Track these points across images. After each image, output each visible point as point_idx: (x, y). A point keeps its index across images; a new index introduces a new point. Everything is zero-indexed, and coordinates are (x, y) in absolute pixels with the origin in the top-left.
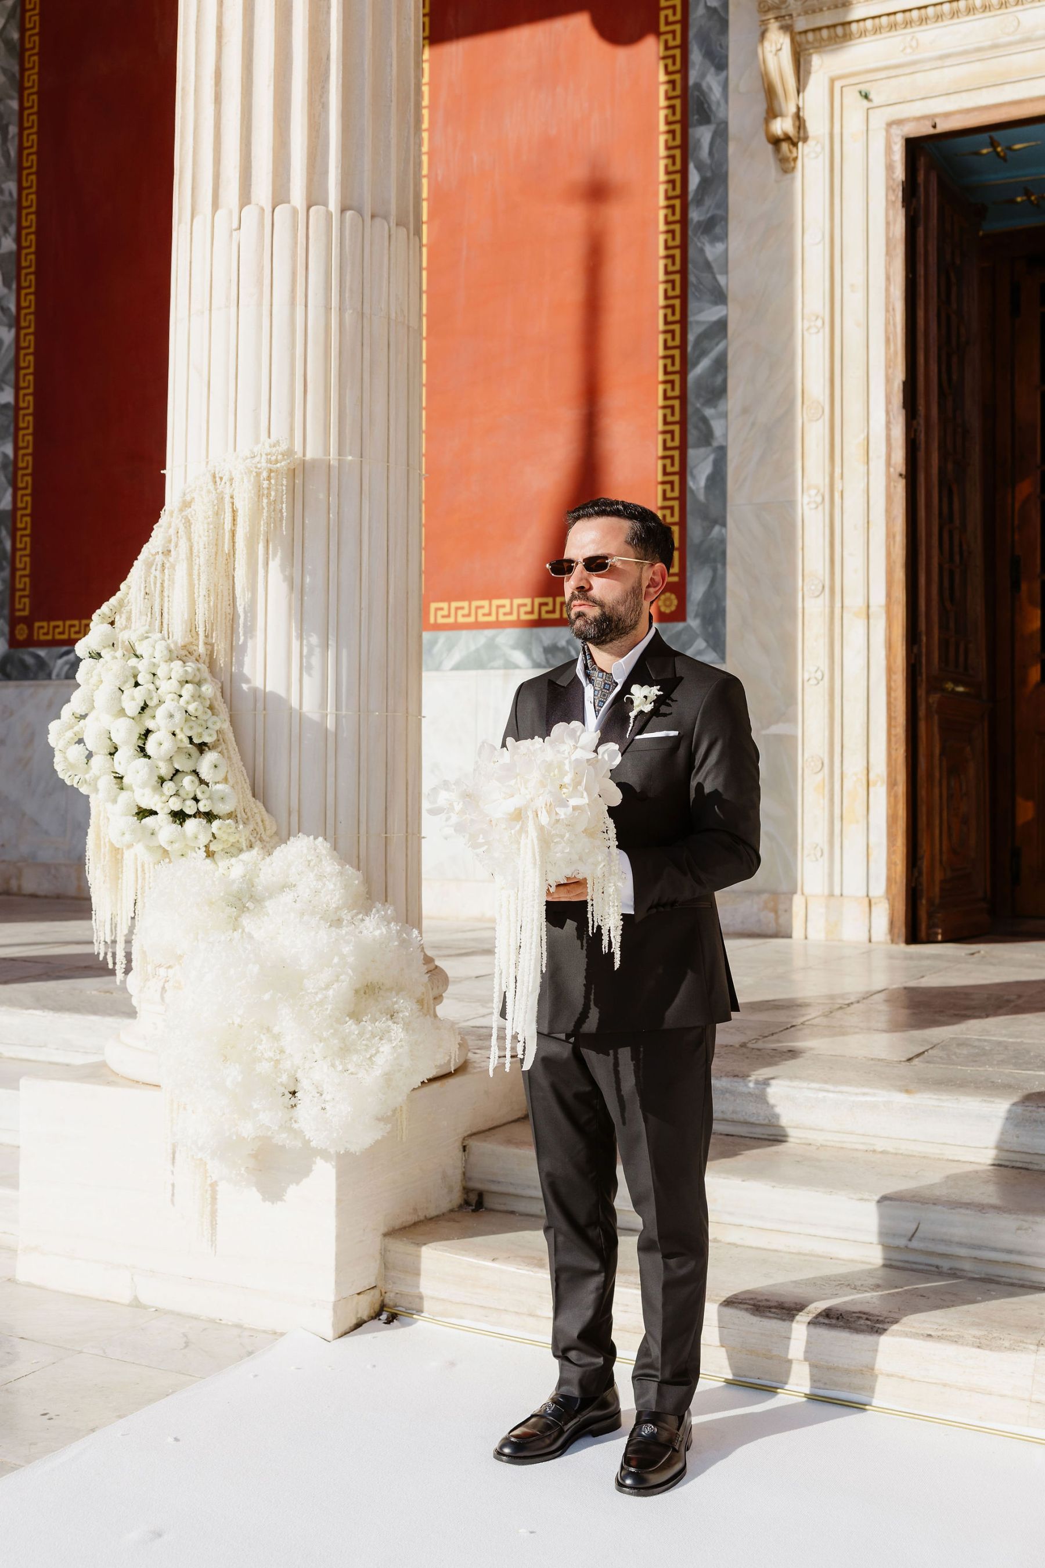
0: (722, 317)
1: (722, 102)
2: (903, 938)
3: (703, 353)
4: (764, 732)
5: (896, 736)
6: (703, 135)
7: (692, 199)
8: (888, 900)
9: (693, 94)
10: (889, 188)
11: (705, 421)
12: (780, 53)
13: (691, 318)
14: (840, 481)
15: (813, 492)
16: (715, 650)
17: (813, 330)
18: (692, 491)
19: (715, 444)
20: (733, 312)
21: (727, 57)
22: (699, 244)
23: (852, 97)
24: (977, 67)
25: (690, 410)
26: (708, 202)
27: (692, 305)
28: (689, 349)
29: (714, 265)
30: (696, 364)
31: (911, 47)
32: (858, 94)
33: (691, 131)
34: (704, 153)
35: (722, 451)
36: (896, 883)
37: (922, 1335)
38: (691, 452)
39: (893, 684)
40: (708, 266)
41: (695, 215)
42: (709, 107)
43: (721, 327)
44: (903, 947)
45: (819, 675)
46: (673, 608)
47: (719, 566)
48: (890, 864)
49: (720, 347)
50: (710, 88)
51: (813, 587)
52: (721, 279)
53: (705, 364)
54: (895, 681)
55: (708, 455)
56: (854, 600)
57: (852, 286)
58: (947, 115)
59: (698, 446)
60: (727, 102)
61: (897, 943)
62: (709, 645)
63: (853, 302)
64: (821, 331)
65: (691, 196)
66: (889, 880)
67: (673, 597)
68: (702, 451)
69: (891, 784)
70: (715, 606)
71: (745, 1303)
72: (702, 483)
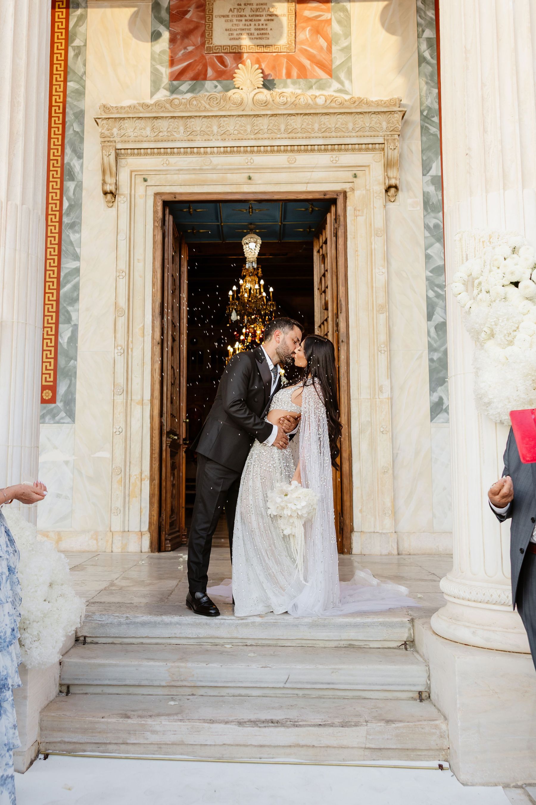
0: (77, 267)
1: (80, 172)
2: (156, 550)
3: (68, 282)
4: (92, 456)
5: (155, 458)
6: (70, 186)
7: (64, 213)
8: (150, 532)
9: (66, 167)
10: (154, 221)
11: (68, 312)
12: (110, 156)
13: (62, 266)
14: (131, 344)
15: (119, 348)
16: (70, 417)
17: (121, 277)
18: (61, 344)
19: (73, 323)
20: (83, 265)
21: (83, 153)
22: (67, 233)
23: (140, 180)
24: (193, 176)
25: (61, 307)
26: (72, 215)
27: (63, 260)
28: (61, 279)
29: (74, 243)
30: (65, 286)
31: (166, 163)
32: (143, 179)
33: (65, 182)
34: (71, 193)
35: (76, 326)
36: (154, 524)
37: (317, 725)
38: (61, 326)
39: (154, 435)
40: (71, 243)
41: (65, 220)
42: (74, 173)
43: (77, 271)
44: (157, 554)
45: (120, 430)
46: (50, 397)
47: (73, 379)
48: (151, 516)
49: (77, 280)
50: (75, 166)
51: (119, 390)
52: (78, 250)
53: (68, 287)
54: (155, 434)
55: (69, 328)
56: (137, 397)
57: (138, 260)
58: (181, 194)
59: (64, 323)
60: (82, 173)
61: (154, 552)
62: (67, 415)
63: (138, 266)
64: (125, 278)
65: (64, 212)
66: (150, 523)
67: (50, 392)
68: (66, 326)
69: (152, 479)
70: (70, 397)
71: (234, 722)
72: (66, 340)
